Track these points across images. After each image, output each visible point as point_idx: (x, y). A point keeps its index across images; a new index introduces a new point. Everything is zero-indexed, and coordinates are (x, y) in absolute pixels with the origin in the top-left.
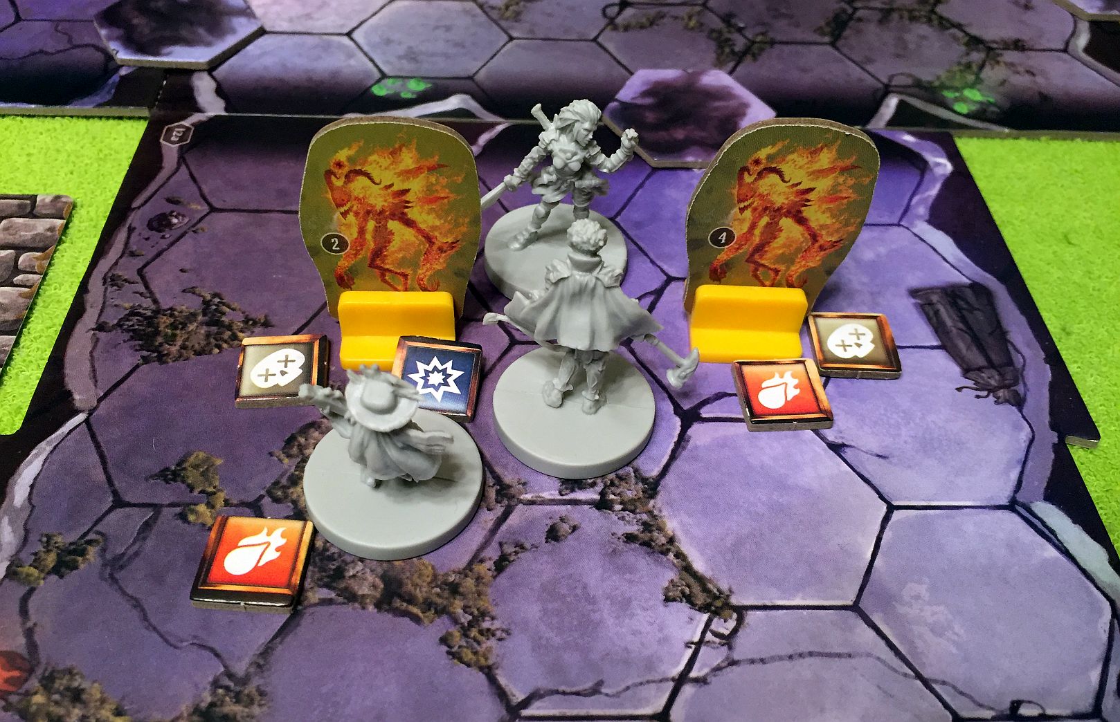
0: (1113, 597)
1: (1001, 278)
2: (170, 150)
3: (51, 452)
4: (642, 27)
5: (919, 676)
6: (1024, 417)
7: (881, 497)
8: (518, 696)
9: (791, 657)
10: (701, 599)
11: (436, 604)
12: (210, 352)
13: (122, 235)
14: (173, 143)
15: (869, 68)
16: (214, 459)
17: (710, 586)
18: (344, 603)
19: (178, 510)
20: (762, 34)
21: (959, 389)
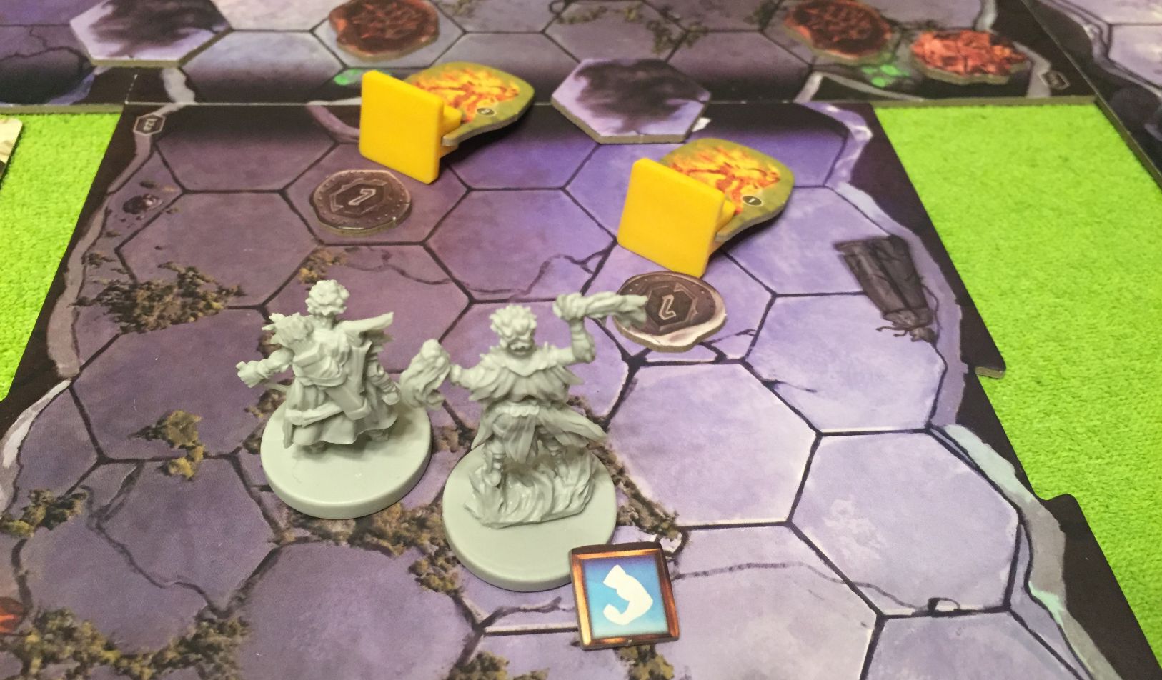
0: (1019, 505)
1: (916, 231)
2: (143, 139)
3: (37, 417)
4: (586, 20)
5: (846, 580)
6: (938, 352)
7: (811, 426)
8: (483, 615)
9: (731, 569)
10: (649, 522)
11: (404, 537)
12: (186, 321)
13: (99, 218)
14: (146, 132)
15: (795, 50)
16: (193, 417)
17: (657, 510)
18: (318, 541)
19: (160, 464)
20: (697, 24)
21: (879, 330)
